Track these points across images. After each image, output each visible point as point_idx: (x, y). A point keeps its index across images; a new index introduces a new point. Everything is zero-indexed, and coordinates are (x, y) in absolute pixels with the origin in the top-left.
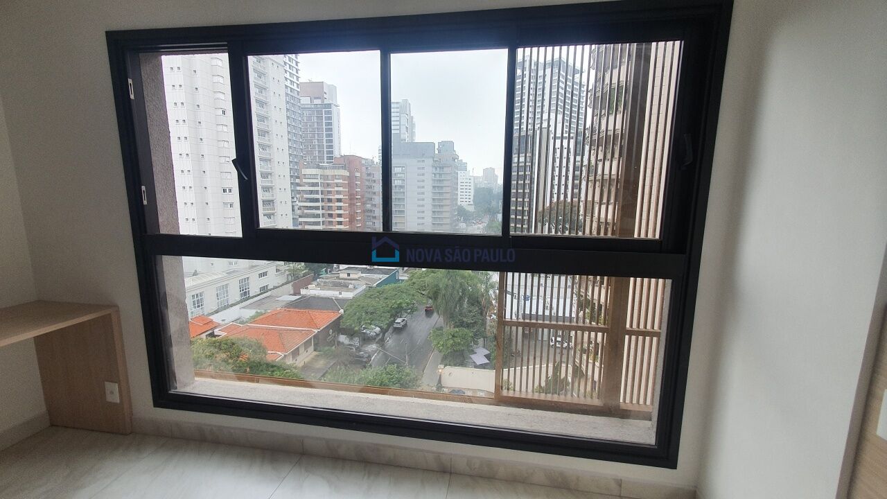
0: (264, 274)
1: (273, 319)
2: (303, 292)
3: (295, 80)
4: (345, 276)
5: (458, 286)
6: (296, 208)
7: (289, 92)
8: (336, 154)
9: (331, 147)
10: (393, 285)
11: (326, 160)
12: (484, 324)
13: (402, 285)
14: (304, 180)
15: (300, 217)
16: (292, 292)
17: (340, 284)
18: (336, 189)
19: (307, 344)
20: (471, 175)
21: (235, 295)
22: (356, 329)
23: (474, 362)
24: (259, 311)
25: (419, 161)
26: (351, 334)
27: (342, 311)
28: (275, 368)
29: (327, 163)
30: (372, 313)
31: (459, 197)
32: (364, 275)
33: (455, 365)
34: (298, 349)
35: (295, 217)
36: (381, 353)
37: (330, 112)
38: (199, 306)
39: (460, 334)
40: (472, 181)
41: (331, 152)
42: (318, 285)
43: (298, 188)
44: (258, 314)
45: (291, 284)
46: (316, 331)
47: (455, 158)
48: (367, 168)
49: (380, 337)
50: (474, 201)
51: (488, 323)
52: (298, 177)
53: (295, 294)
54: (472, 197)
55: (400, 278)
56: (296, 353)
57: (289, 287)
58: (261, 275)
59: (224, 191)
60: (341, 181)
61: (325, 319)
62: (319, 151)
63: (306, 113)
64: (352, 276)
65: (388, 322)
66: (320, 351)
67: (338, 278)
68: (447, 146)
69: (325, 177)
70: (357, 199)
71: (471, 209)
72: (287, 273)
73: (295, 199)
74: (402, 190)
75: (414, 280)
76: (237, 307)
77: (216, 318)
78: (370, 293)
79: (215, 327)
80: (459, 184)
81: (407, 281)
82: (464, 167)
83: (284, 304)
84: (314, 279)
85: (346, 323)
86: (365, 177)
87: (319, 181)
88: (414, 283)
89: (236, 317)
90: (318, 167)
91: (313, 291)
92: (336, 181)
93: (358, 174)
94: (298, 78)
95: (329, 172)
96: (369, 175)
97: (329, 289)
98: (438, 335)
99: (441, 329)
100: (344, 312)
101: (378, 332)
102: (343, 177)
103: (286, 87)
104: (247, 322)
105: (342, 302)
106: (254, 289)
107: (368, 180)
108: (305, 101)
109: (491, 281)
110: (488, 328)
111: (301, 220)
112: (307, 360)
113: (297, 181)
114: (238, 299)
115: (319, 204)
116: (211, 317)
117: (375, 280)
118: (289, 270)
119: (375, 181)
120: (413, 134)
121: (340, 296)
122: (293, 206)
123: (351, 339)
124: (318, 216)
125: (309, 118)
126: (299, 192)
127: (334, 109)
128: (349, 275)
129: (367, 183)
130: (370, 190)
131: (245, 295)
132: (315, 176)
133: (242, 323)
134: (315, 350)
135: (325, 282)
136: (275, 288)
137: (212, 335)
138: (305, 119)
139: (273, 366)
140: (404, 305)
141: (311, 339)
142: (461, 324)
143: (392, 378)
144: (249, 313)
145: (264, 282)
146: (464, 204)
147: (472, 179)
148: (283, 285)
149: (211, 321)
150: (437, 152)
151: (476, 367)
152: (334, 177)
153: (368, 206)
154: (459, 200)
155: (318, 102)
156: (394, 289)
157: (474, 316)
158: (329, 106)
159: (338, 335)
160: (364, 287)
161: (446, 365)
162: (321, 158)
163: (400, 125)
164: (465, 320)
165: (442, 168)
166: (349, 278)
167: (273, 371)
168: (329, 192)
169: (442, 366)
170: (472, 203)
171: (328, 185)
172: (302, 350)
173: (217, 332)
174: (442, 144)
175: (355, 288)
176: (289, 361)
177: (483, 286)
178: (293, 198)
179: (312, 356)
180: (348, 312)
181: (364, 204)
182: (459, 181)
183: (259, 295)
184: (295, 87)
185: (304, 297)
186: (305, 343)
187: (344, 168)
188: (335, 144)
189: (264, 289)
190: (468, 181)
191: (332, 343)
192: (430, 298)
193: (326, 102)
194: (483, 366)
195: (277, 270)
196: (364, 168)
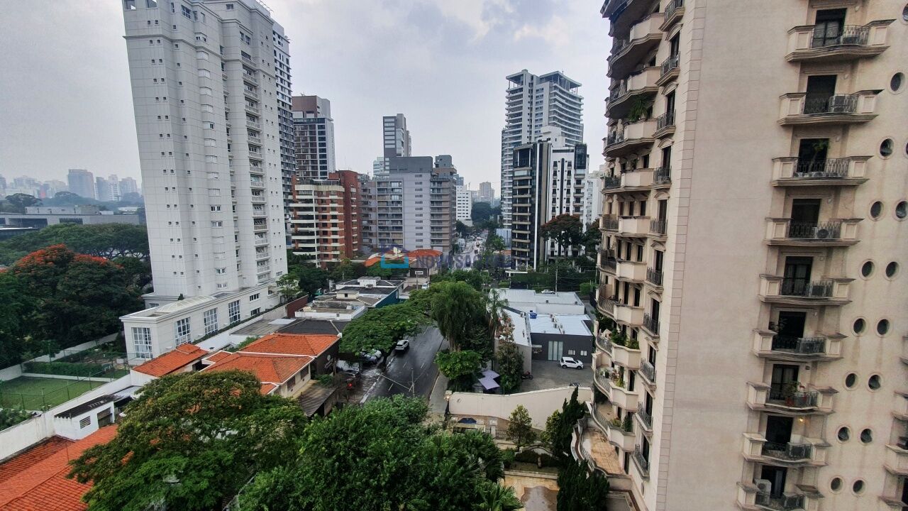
0: (256, 296)
1: (267, 344)
2: (298, 314)
3: (286, 93)
4: (342, 296)
5: (465, 305)
6: (289, 225)
7: (281, 106)
8: (330, 169)
9: (325, 162)
10: (394, 306)
11: (319, 176)
12: (492, 345)
13: (404, 305)
14: (298, 197)
15: (293, 234)
16: (286, 315)
17: (337, 304)
18: (331, 205)
19: (303, 373)
20: (468, 189)
21: (223, 319)
22: (357, 354)
23: (483, 386)
24: (250, 337)
25: (416, 176)
26: (350, 358)
27: (340, 335)
28: (270, 404)
29: (321, 178)
30: (372, 336)
31: (457, 212)
32: (362, 295)
33: (463, 391)
34: (293, 379)
35: (288, 235)
36: (383, 380)
37: (322, 127)
38: (184, 333)
39: (469, 357)
40: (469, 196)
41: (325, 168)
42: (314, 307)
43: (292, 205)
44: (249, 340)
45: (284, 307)
46: (313, 358)
47: (453, 172)
48: (363, 184)
49: (382, 360)
50: (472, 216)
51: (497, 344)
52: (290, 194)
53: (288, 317)
54: (470, 212)
55: (400, 297)
56: (291, 383)
57: (283, 310)
58: (252, 298)
59: (213, 209)
60: (336, 197)
61: (322, 343)
62: (313, 167)
63: (299, 128)
64: (350, 297)
65: (391, 346)
66: (317, 379)
67: (335, 298)
68: (445, 160)
69: (319, 193)
70: (353, 215)
71: (469, 224)
72: (280, 294)
73: (288, 217)
74: (399, 206)
75: (416, 300)
76: (227, 332)
77: (204, 346)
78: (370, 315)
79: (203, 356)
80: (457, 199)
81: (408, 301)
82: (460, 181)
83: (277, 328)
84: (310, 300)
85: (349, 348)
86: (361, 192)
87: (313, 197)
88: (416, 303)
89: (225, 344)
90: (312, 183)
91: (309, 313)
92: (331, 197)
93: (353, 190)
94: (290, 91)
95: (323, 188)
96: (365, 190)
97: (325, 311)
98: (444, 359)
99: (447, 351)
100: (343, 335)
101: (379, 356)
102: (338, 193)
103: (278, 101)
104: (237, 349)
105: (340, 324)
106: (245, 312)
107: (364, 196)
108: (298, 115)
109: (499, 299)
110: (496, 350)
111: (294, 238)
112: (303, 390)
113: (290, 197)
114: (228, 324)
115: (314, 221)
116: (198, 345)
117: (375, 300)
118: (282, 292)
119: (371, 197)
120: (408, 149)
121: (338, 319)
122: (286, 224)
123: (351, 365)
124: (312, 234)
125: (302, 133)
126: (291, 209)
127: (327, 124)
128: (346, 295)
129: (363, 199)
130: (366, 206)
131: (235, 321)
132: (309, 193)
133: (233, 350)
134: (312, 378)
135: (321, 304)
136: (267, 311)
137: (199, 366)
138: (298, 134)
139: (268, 402)
140: (407, 328)
141: (307, 367)
142: (467, 346)
143: (400, 410)
144: (238, 340)
145: (255, 305)
146: (462, 219)
147: (470, 193)
148: (276, 307)
149: (199, 350)
150: (434, 166)
151: (486, 391)
152: (329, 193)
153: (365, 223)
154: (457, 215)
155: (311, 116)
156: (396, 310)
157: (482, 337)
158: (323, 120)
159: (337, 360)
160: (363, 308)
161: (453, 391)
162: (315, 174)
163: (395, 140)
164: (472, 341)
165: (440, 183)
166: (346, 298)
167: (268, 408)
168: (324, 209)
169: (450, 392)
170: (470, 218)
171: (323, 201)
172: (298, 379)
173: (204, 361)
174: (440, 158)
175: (353, 309)
176: (285, 394)
177: (491, 305)
178: (285, 215)
179: (309, 385)
180: (347, 336)
181: (360, 221)
182: (457, 196)
183: (249, 319)
184: (287, 101)
185: (299, 320)
186: (302, 371)
187: (339, 183)
188: (329, 159)
189: (256, 313)
190: (466, 196)
191: (329, 370)
192: (435, 319)
193: (319, 116)
194: (492, 391)
195: (270, 292)
196: (359, 184)
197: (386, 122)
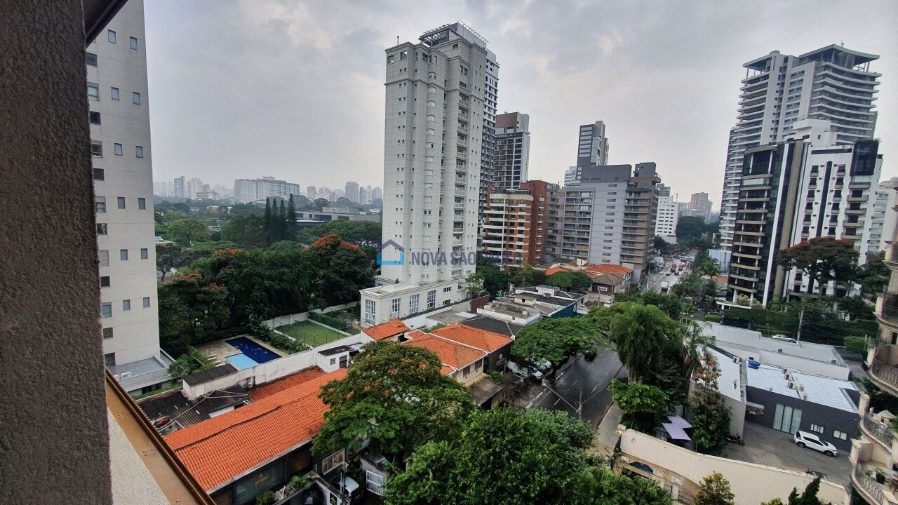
0: (448, 289)
1: (452, 332)
2: (479, 311)
3: (492, 113)
4: (520, 301)
5: (652, 333)
6: (481, 230)
7: (486, 125)
8: (523, 180)
9: (518, 173)
10: (570, 319)
11: (512, 186)
12: (685, 387)
13: (581, 320)
14: (491, 205)
15: (484, 238)
16: (470, 310)
17: (514, 308)
18: (520, 213)
19: (478, 364)
20: (674, 201)
21: (423, 305)
22: (527, 359)
23: (667, 433)
24: (440, 323)
25: (610, 186)
26: (521, 363)
27: (513, 337)
28: (446, 385)
29: (514, 188)
30: (544, 346)
31: (657, 226)
32: (539, 303)
33: (640, 430)
34: (468, 367)
35: (480, 238)
36: (549, 392)
37: (520, 141)
38: (396, 310)
39: (651, 393)
40: (676, 209)
41: (518, 178)
42: (493, 306)
43: (486, 212)
44: (440, 326)
45: (469, 302)
46: (487, 353)
47: (656, 181)
48: (552, 193)
49: (551, 372)
50: (676, 232)
51: (692, 388)
52: (485, 202)
53: (471, 312)
54: (674, 228)
55: (578, 311)
56: (466, 371)
57: (468, 305)
58: (446, 290)
59: (425, 212)
60: (524, 206)
61: (497, 342)
62: (507, 178)
63: (499, 143)
64: (527, 302)
65: (561, 359)
66: (489, 374)
67: (513, 301)
68: (648, 169)
69: (510, 202)
70: (539, 224)
71: (673, 241)
72: (467, 290)
73: (481, 222)
74: (587, 217)
75: (595, 317)
76: (424, 316)
77: (408, 323)
78: (545, 323)
79: (406, 331)
80: (658, 211)
81: (586, 316)
82: (666, 192)
83: (461, 320)
84: (491, 300)
85: (519, 351)
86: (549, 202)
87: (504, 205)
88: (595, 320)
89: (421, 326)
90: (505, 192)
91: (487, 311)
92: (520, 206)
93: (542, 199)
94: (495, 111)
95: (514, 197)
96: (553, 200)
97: (503, 313)
98: (620, 388)
99: (625, 380)
100: (516, 338)
101: (548, 367)
102: (527, 202)
103: (484, 120)
104: (429, 331)
105: (515, 327)
106: (439, 302)
107: (552, 205)
108: (499, 131)
109: (700, 335)
110: (691, 395)
111: (485, 241)
112: (476, 380)
113: (485, 205)
114: (425, 309)
115: (503, 227)
116: (404, 322)
117: (551, 310)
118: (469, 288)
119: (558, 207)
120: (605, 157)
121: (513, 321)
122: (479, 229)
123: (520, 368)
124: (500, 239)
125: (501, 147)
126: (485, 215)
127: (524, 137)
128: (524, 300)
129: (550, 209)
130: (553, 215)
131: (431, 307)
132: (500, 201)
133: (426, 331)
134: (485, 371)
135: (500, 305)
136: (456, 303)
137: (402, 339)
138: (498, 148)
139: (445, 382)
140: (581, 344)
141: (481, 360)
142: (651, 381)
143: (562, 428)
144: (432, 323)
145: (447, 297)
146: (663, 236)
147: (676, 206)
148: (463, 301)
149: (404, 325)
150: (633, 175)
151: (670, 440)
152: (519, 202)
153: (550, 232)
154: (657, 230)
155: (511, 131)
156: (571, 324)
157: (671, 375)
158: (521, 134)
159: (508, 360)
160: (538, 315)
161: (628, 427)
162: (508, 184)
163: (591, 149)
164: (658, 376)
165: (638, 193)
166: (523, 303)
167: (444, 387)
168: (513, 216)
169: (623, 427)
170: (673, 234)
171: (513, 209)
172: (472, 369)
173: (406, 335)
174: (641, 166)
175: (528, 315)
176: (460, 379)
177: (689, 340)
178: (479, 221)
179: (481, 377)
180: (519, 340)
181: (546, 230)
182: (659, 208)
183: (442, 308)
184: (492, 120)
185: (479, 316)
186: (476, 363)
187: (529, 193)
188: (523, 170)
189: (447, 303)
190: (671, 208)
191: (500, 368)
192: (615, 342)
193: (518, 131)
194: (679, 443)
195: (460, 287)
196: (549, 193)
197: (583, 131)
